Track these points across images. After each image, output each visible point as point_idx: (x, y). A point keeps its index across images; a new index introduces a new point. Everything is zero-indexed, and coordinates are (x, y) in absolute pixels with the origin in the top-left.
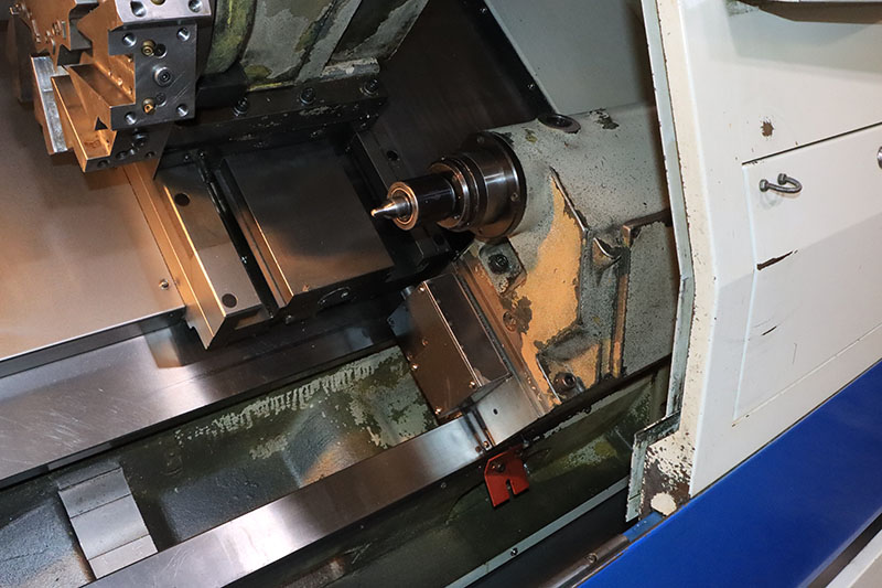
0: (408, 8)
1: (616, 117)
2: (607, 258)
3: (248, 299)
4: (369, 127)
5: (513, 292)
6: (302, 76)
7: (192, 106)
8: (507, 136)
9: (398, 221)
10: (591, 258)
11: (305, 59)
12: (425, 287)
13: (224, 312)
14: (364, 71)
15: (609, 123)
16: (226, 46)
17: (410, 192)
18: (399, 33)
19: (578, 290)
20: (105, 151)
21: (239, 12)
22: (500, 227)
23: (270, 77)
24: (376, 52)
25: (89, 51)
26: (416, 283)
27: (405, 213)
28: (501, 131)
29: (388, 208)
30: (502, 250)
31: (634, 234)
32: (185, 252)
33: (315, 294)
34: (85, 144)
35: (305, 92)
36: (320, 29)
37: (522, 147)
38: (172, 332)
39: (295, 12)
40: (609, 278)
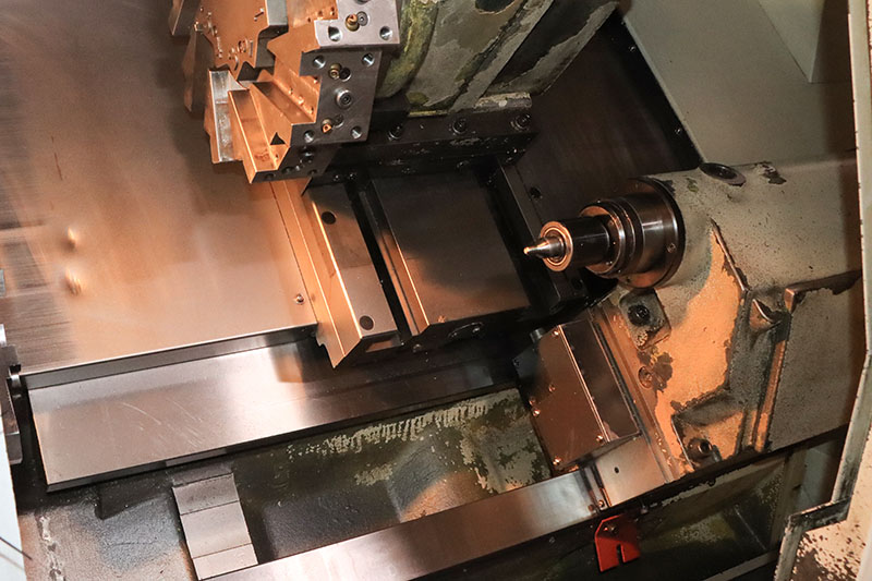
1: (784, 171)
2: (766, 322)
3: (384, 324)
4: (513, 163)
5: (654, 347)
6: (457, 106)
7: (366, 129)
8: (668, 183)
9: (548, 262)
10: (747, 319)
11: (463, 89)
12: (559, 331)
13: (361, 333)
14: (516, 106)
15: (775, 178)
16: (400, 70)
17: (565, 232)
18: (557, 69)
19: (730, 353)
20: (272, 165)
21: (416, 41)
22: (646, 280)
23: (427, 105)
24: (530, 87)
25: (271, 70)
26: (548, 326)
27: (558, 253)
28: (663, 177)
29: (542, 247)
30: (644, 302)
31: (798, 299)
32: (325, 270)
33: (450, 326)
34: (256, 157)
35: (458, 122)
36: (482, 61)
37: (684, 198)
39: (463, 44)
40: (763, 343)
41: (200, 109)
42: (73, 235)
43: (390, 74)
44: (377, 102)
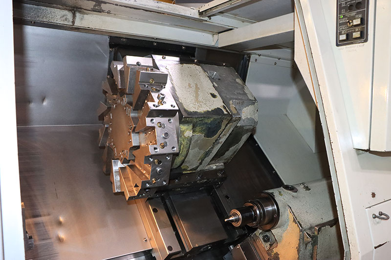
0: (236, 147)
1: (310, 186)
2: (310, 239)
3: (177, 248)
4: (219, 187)
5: (272, 250)
6: (199, 169)
7: (168, 181)
8: (272, 193)
9: (234, 224)
10: (303, 239)
11: (201, 164)
12: (239, 246)
13: (168, 252)
14: (219, 168)
15: (307, 188)
16: (178, 160)
17: (239, 213)
18: (232, 155)
19: (299, 251)
20: (135, 194)
21: (184, 149)
22: (268, 227)
23: (189, 169)
24: (223, 161)
25: (134, 160)
26: (235, 244)
27: (237, 221)
28: (270, 191)
29: (231, 219)
30: (267, 234)
31: (319, 230)
32: (155, 229)
33: (200, 247)
34: (129, 191)
35: (200, 174)
36: (207, 154)
37: (278, 198)
38: (146, 257)
39: (200, 149)
40: (310, 247)
41: (109, 172)
42: (61, 219)
43: (175, 161)
44: (171, 170)
